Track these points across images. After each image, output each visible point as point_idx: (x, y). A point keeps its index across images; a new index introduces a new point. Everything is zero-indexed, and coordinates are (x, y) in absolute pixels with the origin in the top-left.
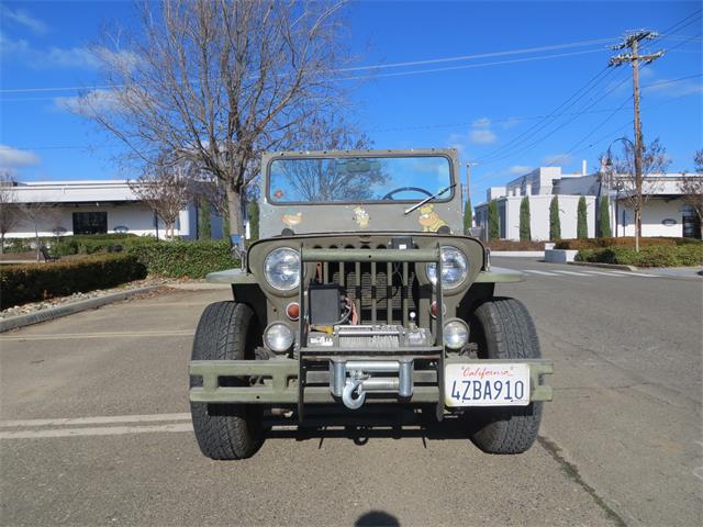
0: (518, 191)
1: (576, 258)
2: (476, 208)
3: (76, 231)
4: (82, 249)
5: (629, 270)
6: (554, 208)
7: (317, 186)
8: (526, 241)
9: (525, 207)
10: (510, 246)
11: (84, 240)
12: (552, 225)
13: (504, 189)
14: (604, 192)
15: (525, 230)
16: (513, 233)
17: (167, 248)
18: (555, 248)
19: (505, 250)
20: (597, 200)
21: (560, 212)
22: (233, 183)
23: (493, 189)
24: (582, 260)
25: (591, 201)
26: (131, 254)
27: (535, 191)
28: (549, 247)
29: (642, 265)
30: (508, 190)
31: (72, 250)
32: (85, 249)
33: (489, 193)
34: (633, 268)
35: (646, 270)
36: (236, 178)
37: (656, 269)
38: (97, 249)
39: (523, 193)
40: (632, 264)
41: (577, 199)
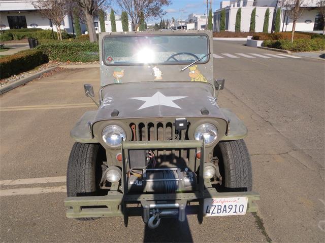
0: (236, 4)
1: (262, 45)
2: (214, 13)
3: (11, 27)
4: (16, 37)
5: (287, 53)
6: (253, 14)
7: (133, 6)
8: (238, 33)
9: (239, 13)
10: (230, 35)
11: (16, 33)
12: (251, 23)
13: (229, 2)
14: (279, 6)
15: (238, 26)
16: (232, 28)
17: (57, 46)
18: (252, 39)
19: (227, 37)
20: (275, 10)
21: (256, 17)
22: (88, 10)
23: (224, 3)
24: (265, 46)
25: (272, 10)
26: (39, 50)
27: (245, 4)
28: (249, 38)
29: (294, 50)
30: (231, 3)
31: (10, 38)
32: (17, 37)
33: (221, 5)
34: (289, 52)
35: (295, 53)
36: (90, 7)
37: (300, 52)
38: (23, 37)
39: (239, 5)
40: (289, 49)
41: (265, 9)
